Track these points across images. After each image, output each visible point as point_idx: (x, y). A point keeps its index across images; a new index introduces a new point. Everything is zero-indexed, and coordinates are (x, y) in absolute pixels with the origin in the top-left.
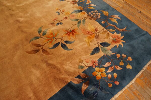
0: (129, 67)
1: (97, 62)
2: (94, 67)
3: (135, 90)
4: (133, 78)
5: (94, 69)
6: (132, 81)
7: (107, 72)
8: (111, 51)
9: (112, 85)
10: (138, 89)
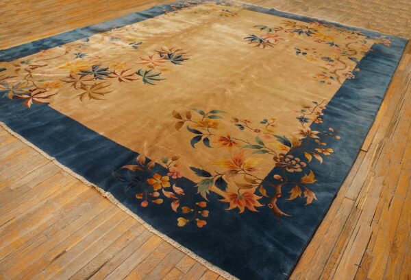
0: (181, 222)
1: (180, 177)
2: (168, 174)
3: (137, 234)
4: (158, 230)
5: (166, 175)
6: (152, 228)
7: (163, 190)
8: (208, 192)
9: (141, 198)
10: (139, 239)
